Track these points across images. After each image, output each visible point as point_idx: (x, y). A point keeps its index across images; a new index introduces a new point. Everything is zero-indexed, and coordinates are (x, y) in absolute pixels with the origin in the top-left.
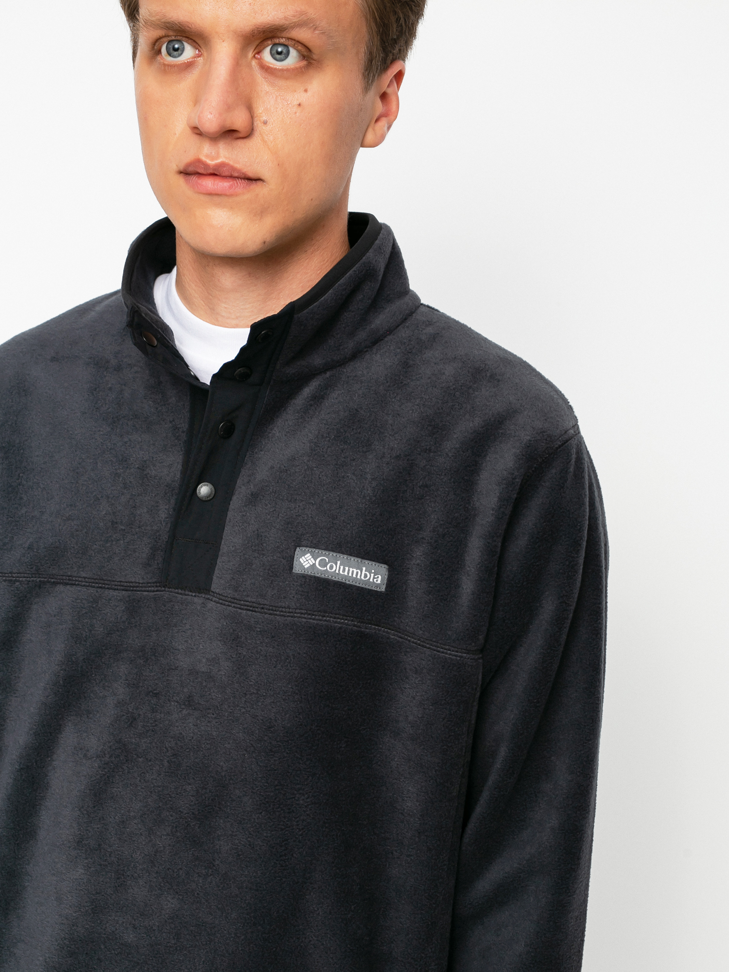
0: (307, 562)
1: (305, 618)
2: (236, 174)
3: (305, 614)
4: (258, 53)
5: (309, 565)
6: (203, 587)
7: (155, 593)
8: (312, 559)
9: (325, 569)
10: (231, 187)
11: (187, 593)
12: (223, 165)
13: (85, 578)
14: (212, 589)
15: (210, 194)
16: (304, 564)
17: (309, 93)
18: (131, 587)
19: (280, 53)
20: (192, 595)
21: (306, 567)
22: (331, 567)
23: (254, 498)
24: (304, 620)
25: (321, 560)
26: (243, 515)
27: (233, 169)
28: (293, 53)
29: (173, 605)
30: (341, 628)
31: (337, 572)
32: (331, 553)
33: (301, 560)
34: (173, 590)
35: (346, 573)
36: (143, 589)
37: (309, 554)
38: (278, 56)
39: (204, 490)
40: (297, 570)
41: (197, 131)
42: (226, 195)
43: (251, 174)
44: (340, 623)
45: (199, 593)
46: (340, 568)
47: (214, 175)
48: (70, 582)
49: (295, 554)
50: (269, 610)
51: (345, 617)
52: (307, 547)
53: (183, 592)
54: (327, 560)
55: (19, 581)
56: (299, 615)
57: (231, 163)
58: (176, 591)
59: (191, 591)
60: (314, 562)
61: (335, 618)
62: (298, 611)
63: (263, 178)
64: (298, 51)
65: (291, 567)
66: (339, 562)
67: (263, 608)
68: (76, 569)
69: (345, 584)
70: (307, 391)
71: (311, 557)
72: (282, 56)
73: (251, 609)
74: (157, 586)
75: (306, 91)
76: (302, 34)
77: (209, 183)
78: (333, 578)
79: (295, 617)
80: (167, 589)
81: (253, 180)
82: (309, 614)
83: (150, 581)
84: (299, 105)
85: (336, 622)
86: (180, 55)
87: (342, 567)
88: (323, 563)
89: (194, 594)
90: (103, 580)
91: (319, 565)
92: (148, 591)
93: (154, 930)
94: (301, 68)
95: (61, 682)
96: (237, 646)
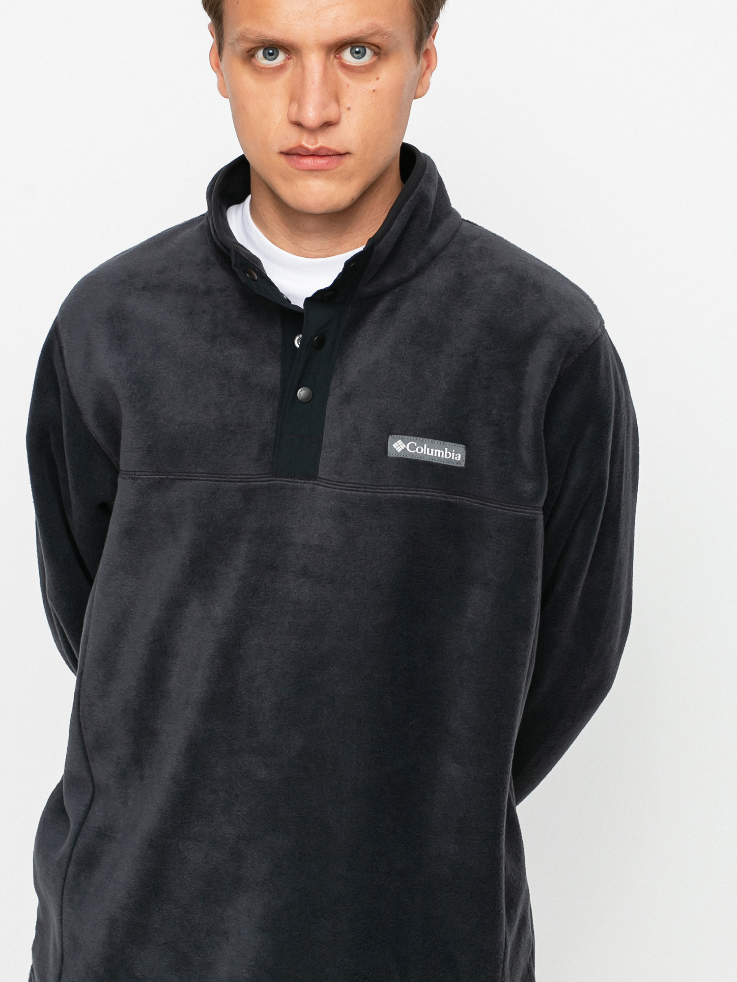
0: (399, 447)
1: (402, 493)
2: (331, 154)
3: (401, 490)
4: (339, 53)
5: (401, 449)
6: (312, 475)
7: (268, 483)
8: (403, 444)
9: (415, 451)
10: (326, 163)
11: (296, 480)
12: (321, 148)
13: (202, 473)
14: (319, 476)
15: (311, 170)
16: (397, 449)
17: (380, 80)
18: (245, 478)
19: (357, 53)
20: (301, 483)
21: (399, 451)
22: (420, 450)
23: (347, 398)
24: (401, 495)
25: (410, 444)
26: (340, 413)
27: (328, 149)
28: (368, 52)
29: (285, 492)
30: (431, 499)
31: (425, 453)
32: (419, 438)
33: (394, 445)
34: (283, 479)
35: (432, 454)
36: (257, 480)
37: (400, 441)
38: (356, 55)
39: (302, 393)
40: (391, 454)
41: (298, 125)
42: (324, 170)
43: (341, 151)
44: (430, 495)
45: (307, 480)
46: (426, 450)
47: (313, 155)
49: (388, 441)
50: (371, 489)
51: (434, 491)
52: (397, 434)
53: (293, 480)
54: (416, 444)
56: (397, 491)
57: (326, 146)
58: (287, 479)
59: (300, 479)
60: (405, 447)
61: (426, 491)
62: (395, 488)
63: (351, 152)
64: (372, 50)
65: (386, 451)
66: (425, 446)
67: (365, 488)
69: (432, 463)
70: (382, 306)
71: (402, 442)
72: (360, 55)
73: (355, 489)
74: (268, 477)
75: (378, 79)
76: (376, 40)
77: (308, 162)
78: (422, 459)
79: (394, 493)
80: (278, 479)
81: (343, 154)
82: (405, 490)
83: (263, 473)
84: (374, 91)
85: (427, 495)
86: (274, 59)
87: (428, 449)
88: (413, 447)
89: (303, 481)
90: (219, 474)
91: (409, 449)
92: (261, 481)
94: (374, 63)
96: (346, 521)
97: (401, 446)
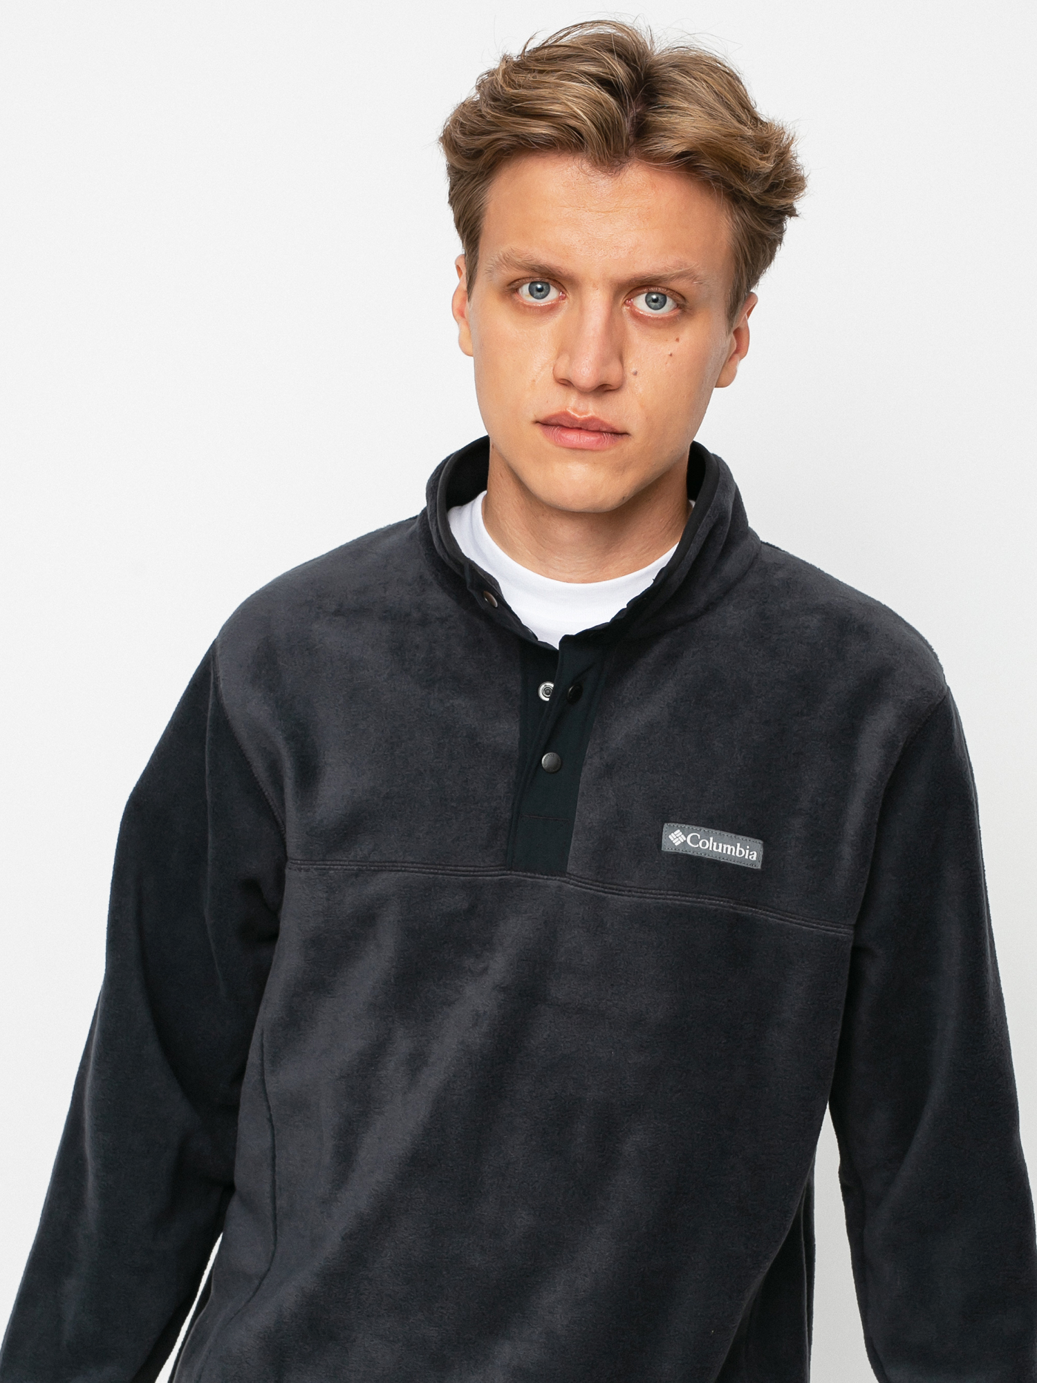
0: (677, 839)
1: (678, 900)
2: (604, 429)
3: (677, 895)
4: (629, 299)
5: (679, 842)
6: (558, 869)
7: (500, 877)
8: (683, 836)
9: (697, 846)
10: (598, 442)
11: (537, 875)
12: (592, 419)
13: (413, 863)
14: (568, 871)
15: (574, 449)
16: (674, 842)
17: (681, 341)
18: (470, 871)
19: (655, 301)
20: (543, 879)
21: (676, 844)
22: (704, 844)
23: (609, 770)
24: (677, 902)
25: (693, 836)
26: (599, 789)
27: (603, 423)
28: (669, 302)
29: (522, 890)
30: (716, 910)
31: (710, 849)
32: (703, 829)
33: (670, 837)
34: (521, 873)
35: (720, 850)
36: (485, 873)
37: (679, 831)
38: (653, 304)
39: (546, 760)
40: (666, 848)
41: (566, 383)
42: (592, 450)
43: (619, 429)
44: (715, 905)
45: (552, 875)
46: (713, 845)
47: (580, 429)
48: (396, 868)
49: (662, 831)
50: (638, 892)
51: (720, 899)
52: (676, 822)
53: (533, 875)
54: (699, 836)
55: (333, 869)
56: (671, 897)
57: (602, 418)
58: (525, 874)
59: (542, 874)
60: (685, 839)
61: (709, 899)
62: (670, 892)
63: (630, 432)
64: (675, 300)
65: (660, 845)
66: (711, 839)
67: (630, 891)
68: (401, 854)
69: (720, 862)
70: (658, 650)
71: (681, 833)
72: (657, 304)
73: (617, 892)
74: (501, 870)
75: (678, 340)
76: (680, 285)
77: (573, 437)
78: (707, 856)
79: (667, 899)
80: (513, 872)
81: (619, 434)
82: (683, 896)
83: (493, 864)
84: (671, 355)
85: (711, 904)
86: (543, 297)
87: (715, 844)
88: (695, 841)
89: (546, 877)
90: (435, 864)
91: (691, 842)
92: (491, 876)
93: (506, 1251)
94: (675, 317)
95: (392, 981)
96: (602, 933)
97: (680, 838)
